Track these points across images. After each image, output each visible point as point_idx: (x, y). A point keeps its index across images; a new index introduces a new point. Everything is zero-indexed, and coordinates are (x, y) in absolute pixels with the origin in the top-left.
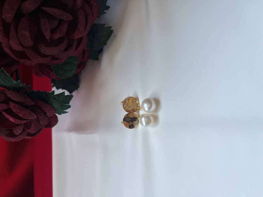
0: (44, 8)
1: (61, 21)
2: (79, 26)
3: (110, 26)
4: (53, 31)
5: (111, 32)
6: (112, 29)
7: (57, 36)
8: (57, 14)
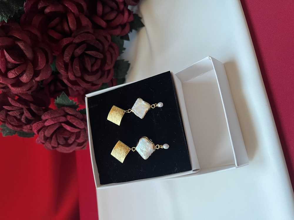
0: (87, 52)
1: (97, 59)
2: (107, 62)
3: (128, 60)
4: (92, 66)
5: (129, 64)
6: (129, 62)
7: (95, 68)
8: (95, 54)
